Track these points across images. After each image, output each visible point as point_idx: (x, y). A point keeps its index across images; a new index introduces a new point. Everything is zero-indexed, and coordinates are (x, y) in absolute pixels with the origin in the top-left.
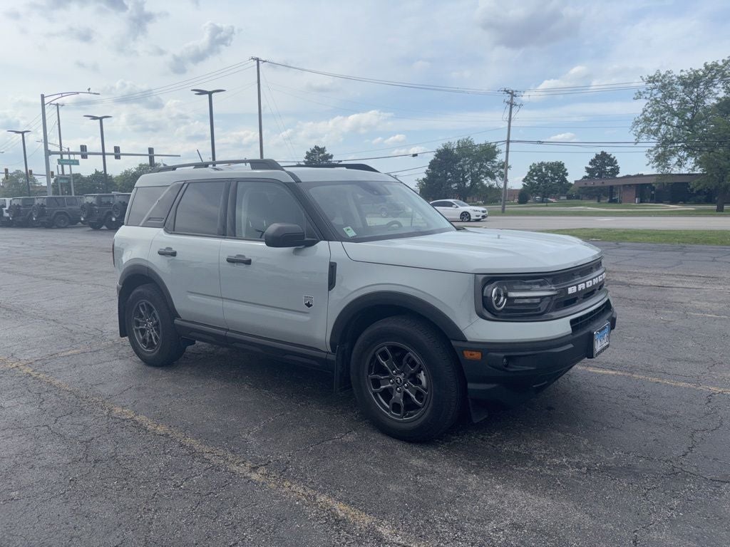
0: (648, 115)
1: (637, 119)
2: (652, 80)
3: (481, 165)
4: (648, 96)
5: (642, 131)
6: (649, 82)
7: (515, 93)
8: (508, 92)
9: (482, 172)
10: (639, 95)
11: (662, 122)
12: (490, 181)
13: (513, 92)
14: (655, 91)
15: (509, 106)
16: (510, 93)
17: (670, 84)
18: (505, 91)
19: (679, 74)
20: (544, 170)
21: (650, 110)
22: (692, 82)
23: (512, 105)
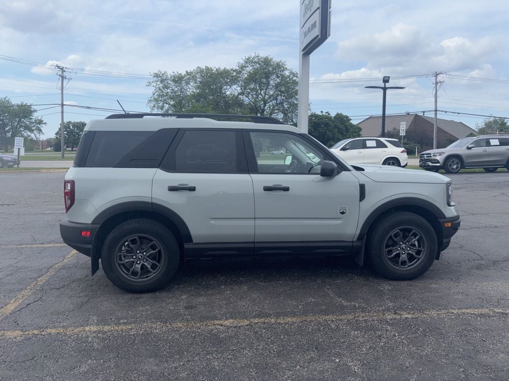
0: (157, 97)
1: (150, 99)
2: (156, 75)
3: (20, 120)
4: (155, 85)
5: (154, 106)
6: (155, 76)
7: (64, 69)
8: (59, 67)
9: (21, 126)
10: (149, 84)
11: (165, 102)
12: (29, 133)
13: (63, 68)
14: (158, 83)
15: (61, 78)
16: (61, 69)
17: (166, 79)
18: (57, 66)
19: (173, 74)
20: (71, 127)
21: (156, 94)
22: (178, 79)
23: (63, 78)
